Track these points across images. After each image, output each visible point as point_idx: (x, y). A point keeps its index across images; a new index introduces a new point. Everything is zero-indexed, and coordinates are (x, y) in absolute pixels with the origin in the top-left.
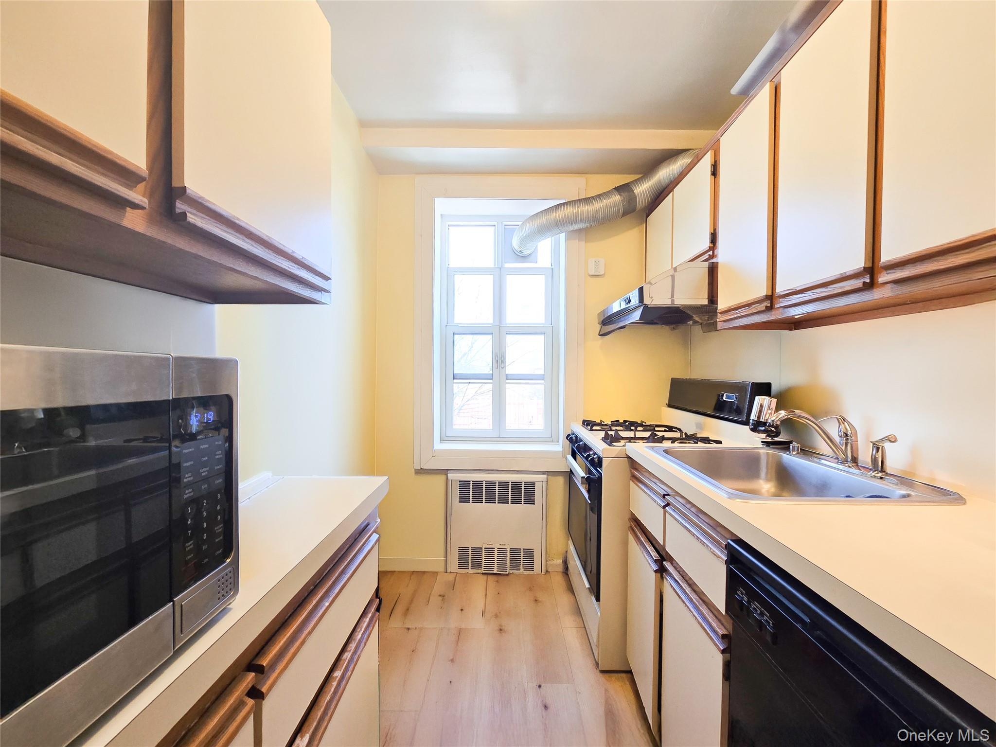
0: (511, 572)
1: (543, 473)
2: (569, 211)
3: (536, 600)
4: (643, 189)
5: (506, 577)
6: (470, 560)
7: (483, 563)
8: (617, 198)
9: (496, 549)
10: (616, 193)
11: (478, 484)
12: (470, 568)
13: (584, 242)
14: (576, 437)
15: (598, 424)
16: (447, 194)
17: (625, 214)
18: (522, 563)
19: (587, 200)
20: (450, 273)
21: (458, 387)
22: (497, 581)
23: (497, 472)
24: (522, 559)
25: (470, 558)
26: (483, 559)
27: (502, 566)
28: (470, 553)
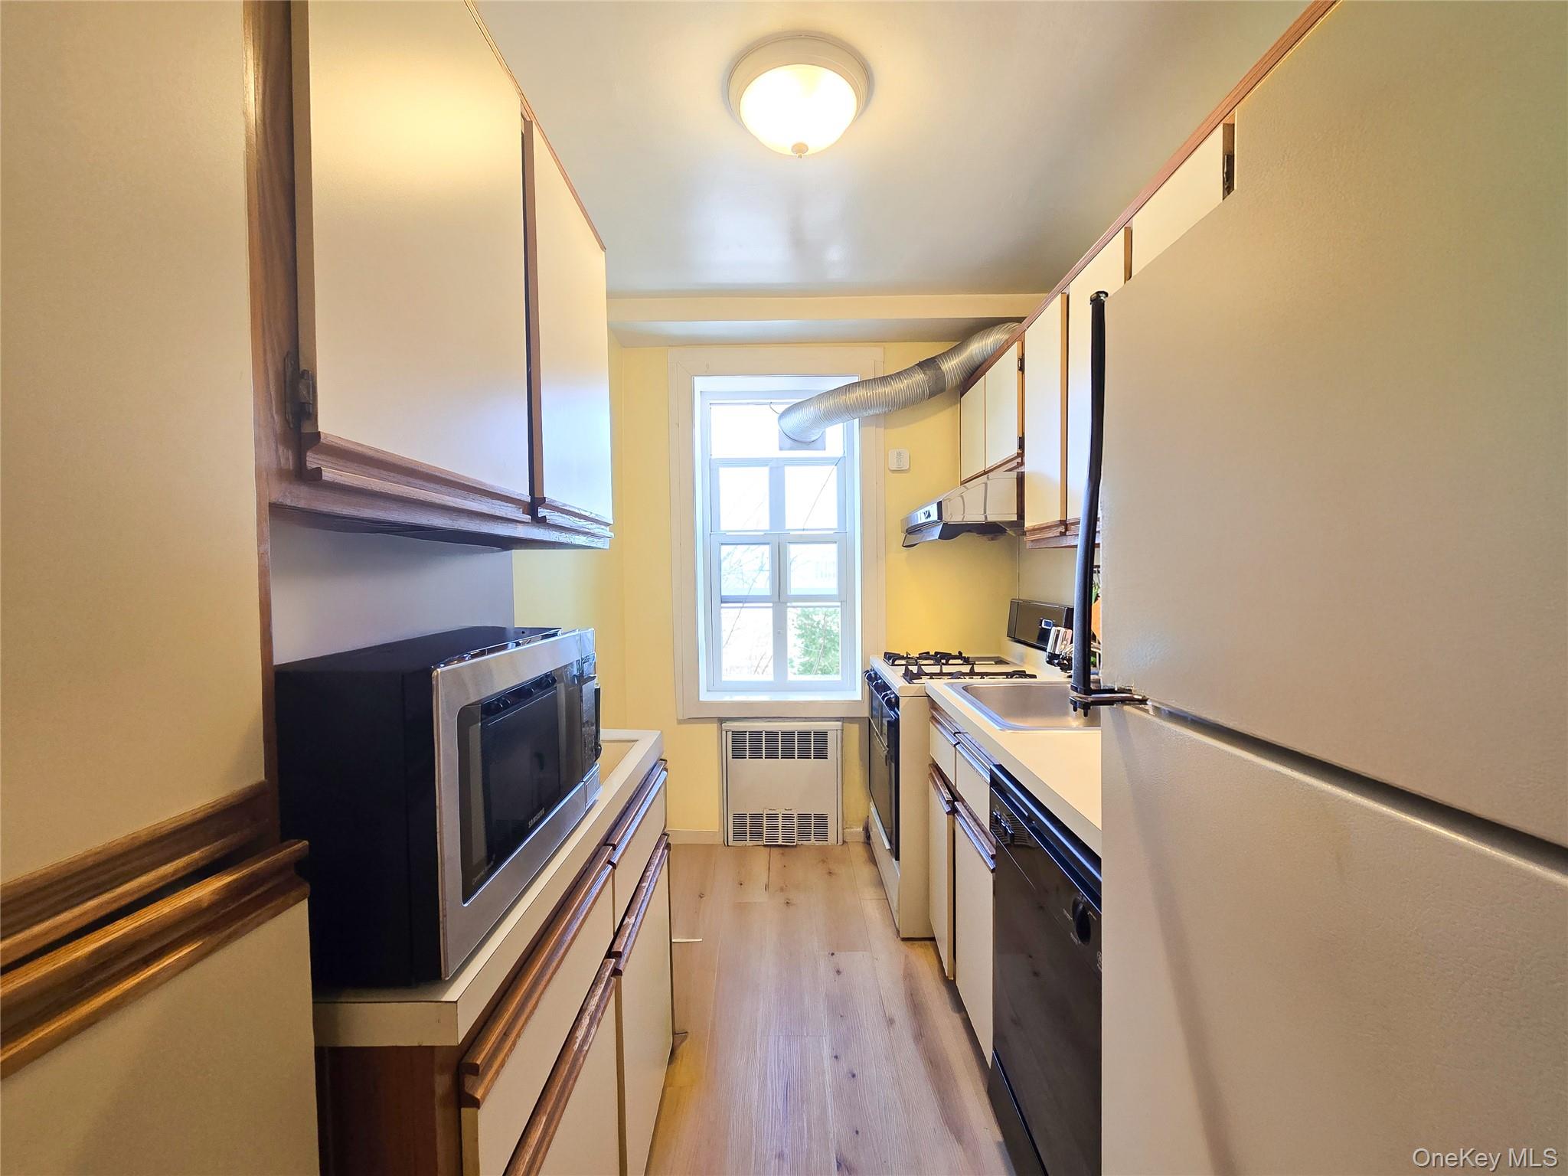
0: (800, 843)
1: (837, 719)
2: (861, 393)
3: (830, 873)
4: (951, 366)
5: (793, 849)
6: (748, 830)
7: (765, 833)
8: (920, 377)
9: (780, 815)
10: (919, 370)
11: (756, 736)
12: (748, 839)
13: (883, 429)
14: (876, 674)
15: (902, 658)
16: (708, 373)
17: (932, 394)
18: (813, 832)
19: (884, 380)
20: (713, 467)
21: (728, 614)
22: (783, 854)
23: (780, 719)
24: (813, 827)
25: (748, 827)
26: (765, 828)
27: (788, 835)
28: (748, 820)
